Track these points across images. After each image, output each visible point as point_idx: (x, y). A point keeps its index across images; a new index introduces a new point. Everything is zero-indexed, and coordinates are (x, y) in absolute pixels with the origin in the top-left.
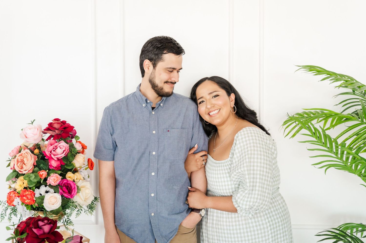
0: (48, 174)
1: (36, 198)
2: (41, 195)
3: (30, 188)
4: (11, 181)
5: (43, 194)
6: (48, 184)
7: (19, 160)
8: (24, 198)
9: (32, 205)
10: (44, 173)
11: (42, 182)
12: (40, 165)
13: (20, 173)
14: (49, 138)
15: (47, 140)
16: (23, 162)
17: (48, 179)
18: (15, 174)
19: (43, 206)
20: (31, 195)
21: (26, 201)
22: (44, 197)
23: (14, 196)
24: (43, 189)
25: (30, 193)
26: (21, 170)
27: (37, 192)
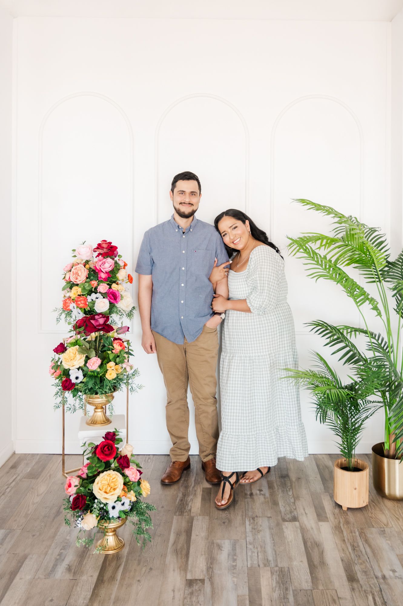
0: (98, 285)
1: (89, 302)
2: (92, 300)
3: (83, 295)
4: (66, 290)
5: (94, 299)
6: (98, 292)
7: (74, 273)
8: (79, 303)
9: (85, 309)
10: (95, 283)
11: (93, 290)
12: (90, 277)
13: (75, 283)
14: (98, 256)
15: (96, 257)
16: (77, 274)
17: (98, 288)
18: (69, 285)
19: (94, 309)
20: (84, 300)
21: (81, 305)
22: (95, 301)
23: (69, 302)
24: (94, 296)
26: (76, 281)
27: (89, 298)
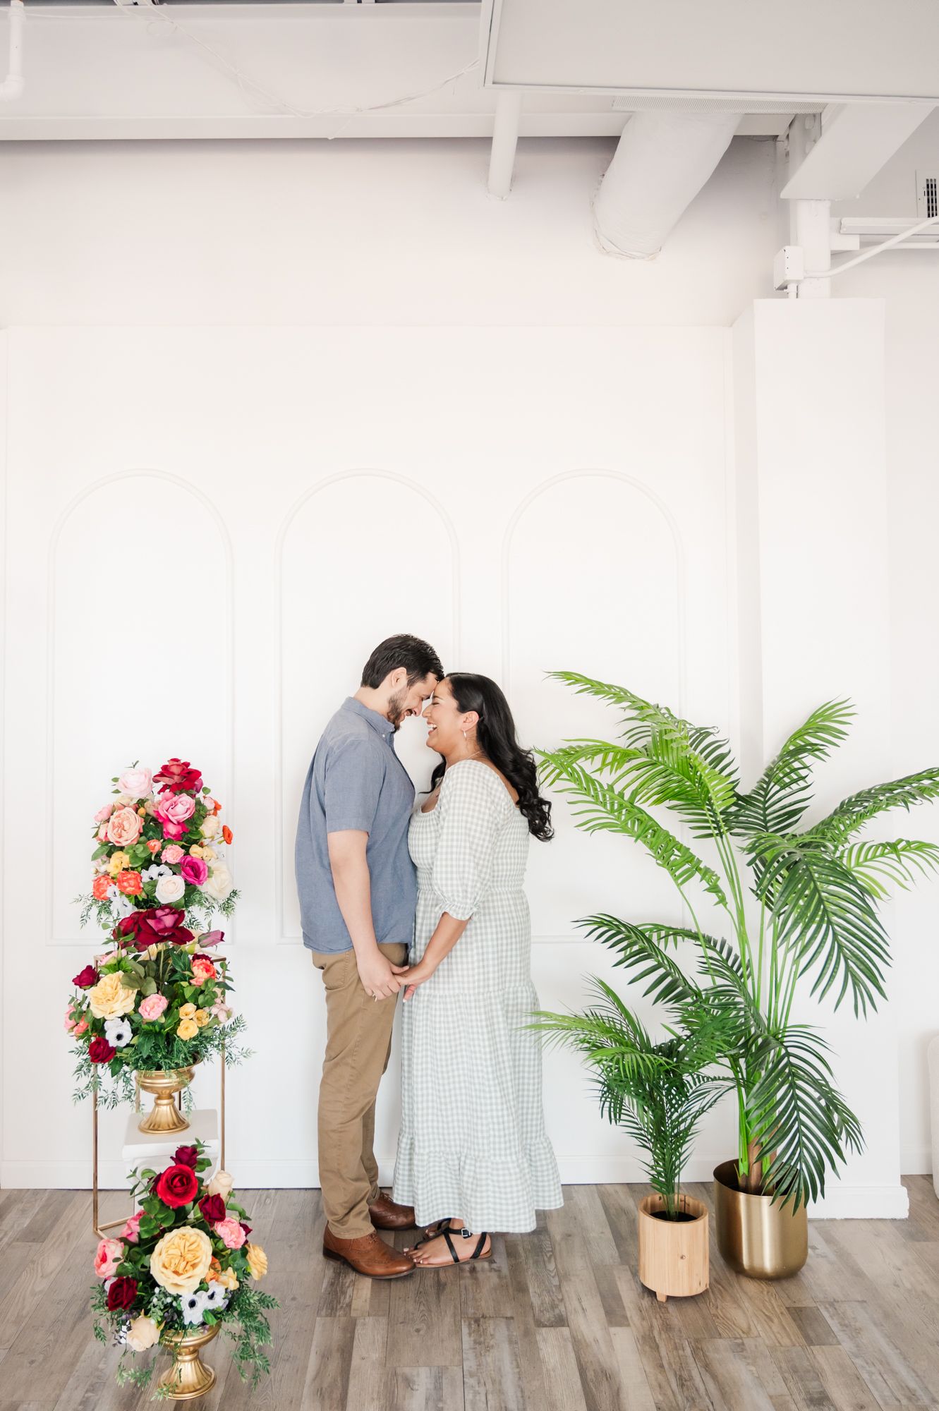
0: (163, 848)
1: (144, 883)
2: (152, 879)
3: (133, 869)
4: (100, 860)
5: (155, 877)
6: (163, 862)
7: (116, 824)
8: (125, 884)
9: (136, 897)
10: (156, 844)
11: (153, 858)
12: (148, 832)
13: (117, 845)
14: (163, 790)
15: (159, 793)
16: (121, 826)
17: (163, 853)
18: (106, 849)
19: (155, 897)
20: (136, 879)
21: (128, 889)
22: (156, 882)
23: (106, 882)
24: (154, 870)
25: (133, 876)
26: (119, 840)
27: (145, 875)
